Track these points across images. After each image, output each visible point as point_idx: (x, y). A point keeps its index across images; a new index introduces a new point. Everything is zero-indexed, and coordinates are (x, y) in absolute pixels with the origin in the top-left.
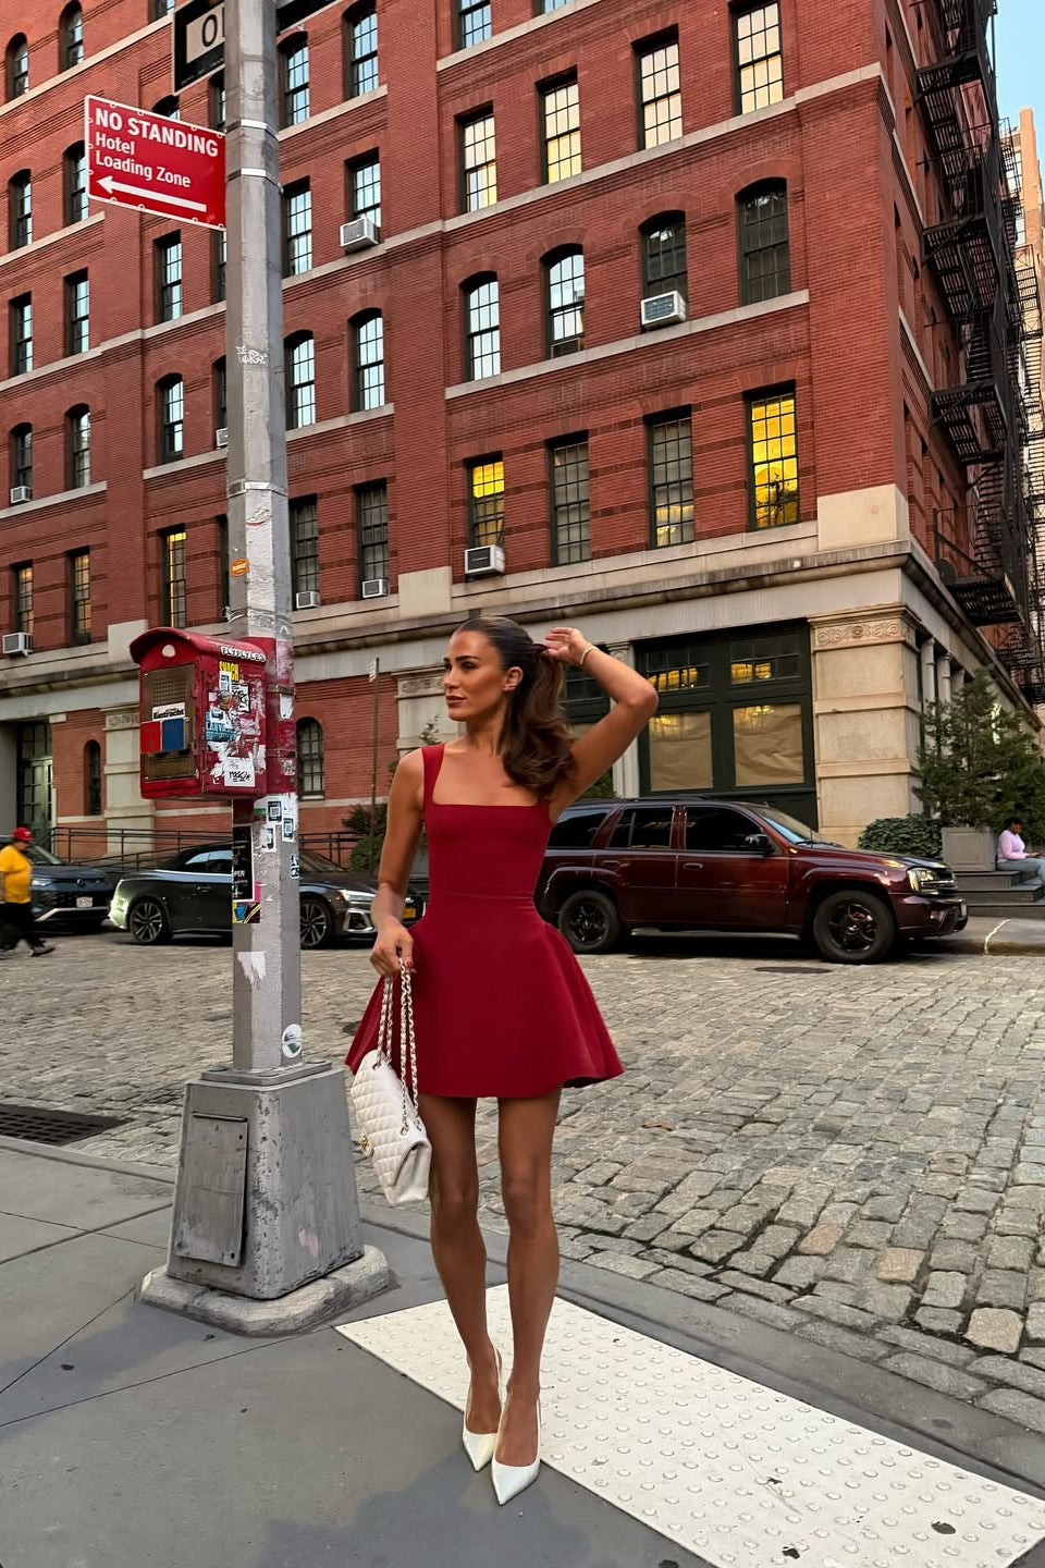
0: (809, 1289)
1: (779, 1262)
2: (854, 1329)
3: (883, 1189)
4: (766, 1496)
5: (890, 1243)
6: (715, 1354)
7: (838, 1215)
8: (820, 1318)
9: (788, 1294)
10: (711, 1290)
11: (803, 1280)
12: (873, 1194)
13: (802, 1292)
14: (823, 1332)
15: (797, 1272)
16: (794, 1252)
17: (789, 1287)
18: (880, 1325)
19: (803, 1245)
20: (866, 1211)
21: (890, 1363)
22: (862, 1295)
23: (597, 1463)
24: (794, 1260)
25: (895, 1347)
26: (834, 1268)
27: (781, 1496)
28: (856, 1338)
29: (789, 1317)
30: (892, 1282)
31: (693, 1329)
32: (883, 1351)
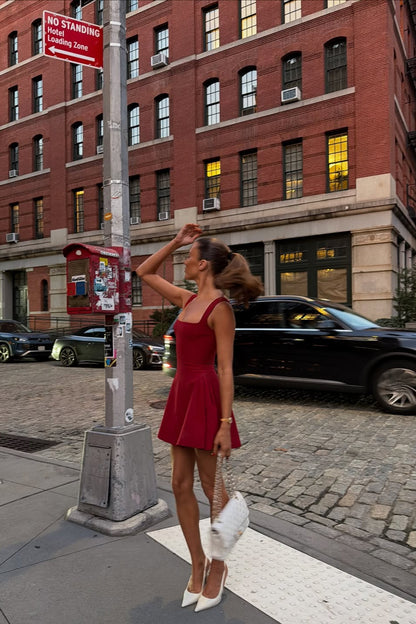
0: (343, 521)
1: (330, 509)
2: (361, 539)
3: (375, 479)
4: (322, 607)
5: (377, 502)
6: (302, 548)
7: (356, 490)
8: (347, 533)
9: (334, 523)
10: (301, 520)
11: (340, 518)
12: (371, 481)
13: (340, 522)
14: (347, 539)
15: (338, 514)
16: (337, 505)
17: (334, 520)
18: (371, 537)
19: (341, 503)
20: (367, 489)
21: (375, 553)
22: (365, 524)
23: (253, 592)
24: (336, 509)
25: (377, 547)
26: (353, 512)
27: (328, 608)
28: (361, 542)
29: (334, 532)
30: (377, 519)
31: (295, 538)
32: (372, 549)
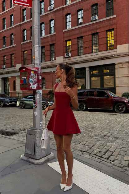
0: (114, 161)
1: (109, 157)
2: (120, 167)
4: (107, 191)
5: (125, 155)
6: (100, 170)
7: (118, 150)
8: (115, 165)
9: (111, 162)
10: (99, 160)
11: (113, 160)
12: (123, 147)
13: (113, 161)
14: (116, 167)
15: (112, 158)
16: (111, 155)
17: (111, 160)
18: (124, 167)
19: (113, 155)
20: (122, 150)
21: (126, 172)
22: (121, 162)
23: (83, 185)
24: (111, 157)
25: (126, 170)
26: (117, 158)
27: (109, 191)
28: (120, 168)
29: (111, 165)
30: (126, 160)
31: (97, 166)
32: (124, 171)
